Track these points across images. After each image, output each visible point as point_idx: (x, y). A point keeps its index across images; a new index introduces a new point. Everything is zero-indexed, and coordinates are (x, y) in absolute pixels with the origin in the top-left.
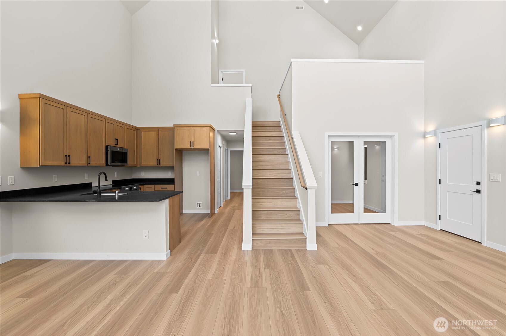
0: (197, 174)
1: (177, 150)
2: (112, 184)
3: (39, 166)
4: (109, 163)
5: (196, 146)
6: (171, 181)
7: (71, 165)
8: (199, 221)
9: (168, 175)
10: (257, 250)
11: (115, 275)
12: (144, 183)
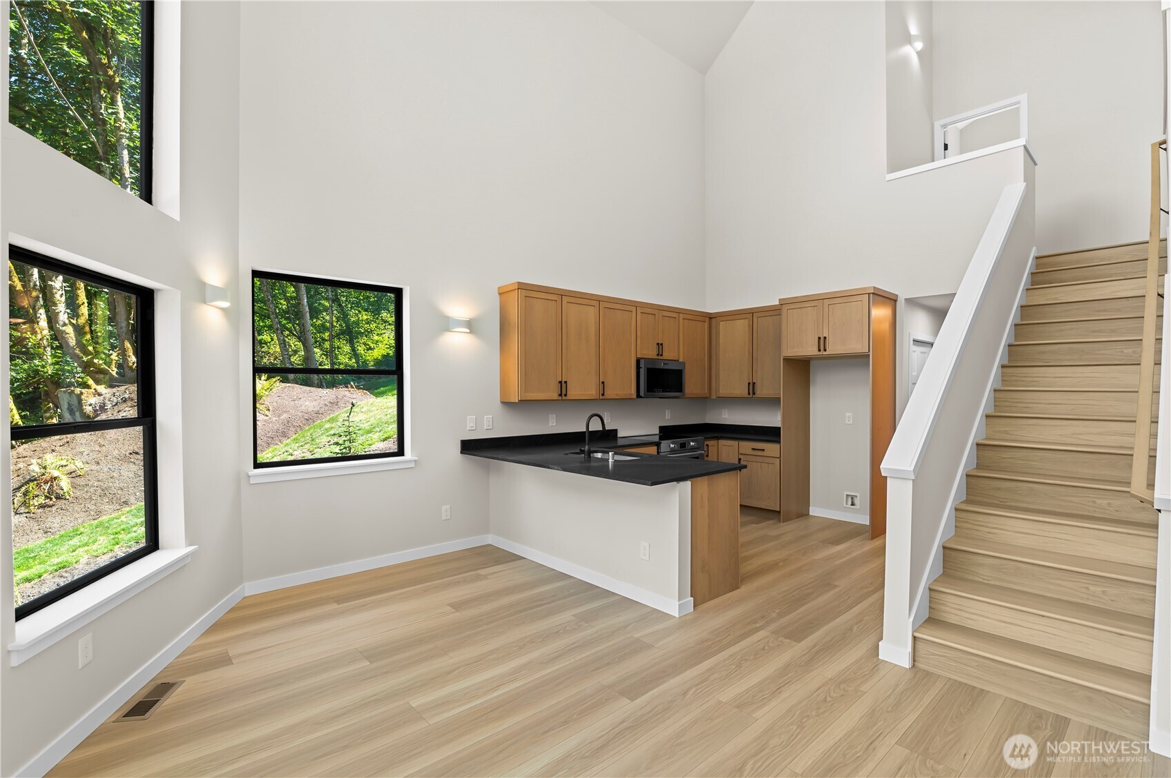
0: (847, 419)
1: (788, 361)
2: (658, 433)
3: (517, 401)
4: (642, 394)
5: (833, 349)
6: (771, 434)
7: (568, 397)
8: (829, 543)
9: (771, 419)
10: (928, 674)
11: (574, 616)
12: (719, 435)
